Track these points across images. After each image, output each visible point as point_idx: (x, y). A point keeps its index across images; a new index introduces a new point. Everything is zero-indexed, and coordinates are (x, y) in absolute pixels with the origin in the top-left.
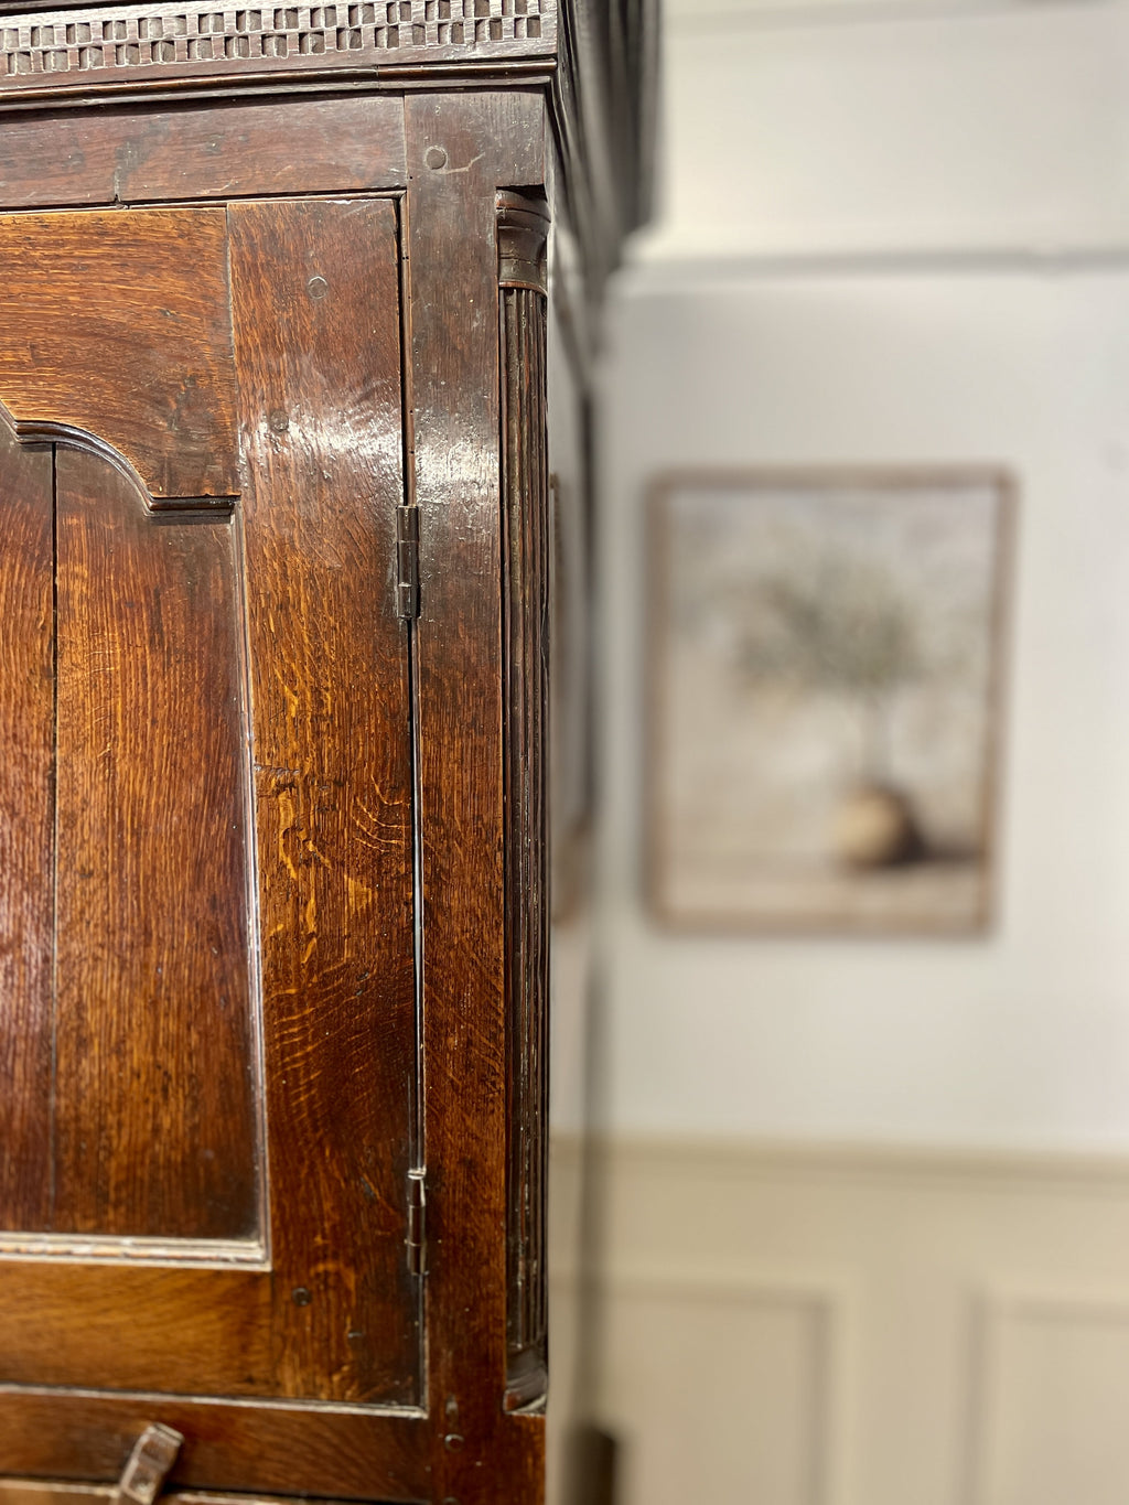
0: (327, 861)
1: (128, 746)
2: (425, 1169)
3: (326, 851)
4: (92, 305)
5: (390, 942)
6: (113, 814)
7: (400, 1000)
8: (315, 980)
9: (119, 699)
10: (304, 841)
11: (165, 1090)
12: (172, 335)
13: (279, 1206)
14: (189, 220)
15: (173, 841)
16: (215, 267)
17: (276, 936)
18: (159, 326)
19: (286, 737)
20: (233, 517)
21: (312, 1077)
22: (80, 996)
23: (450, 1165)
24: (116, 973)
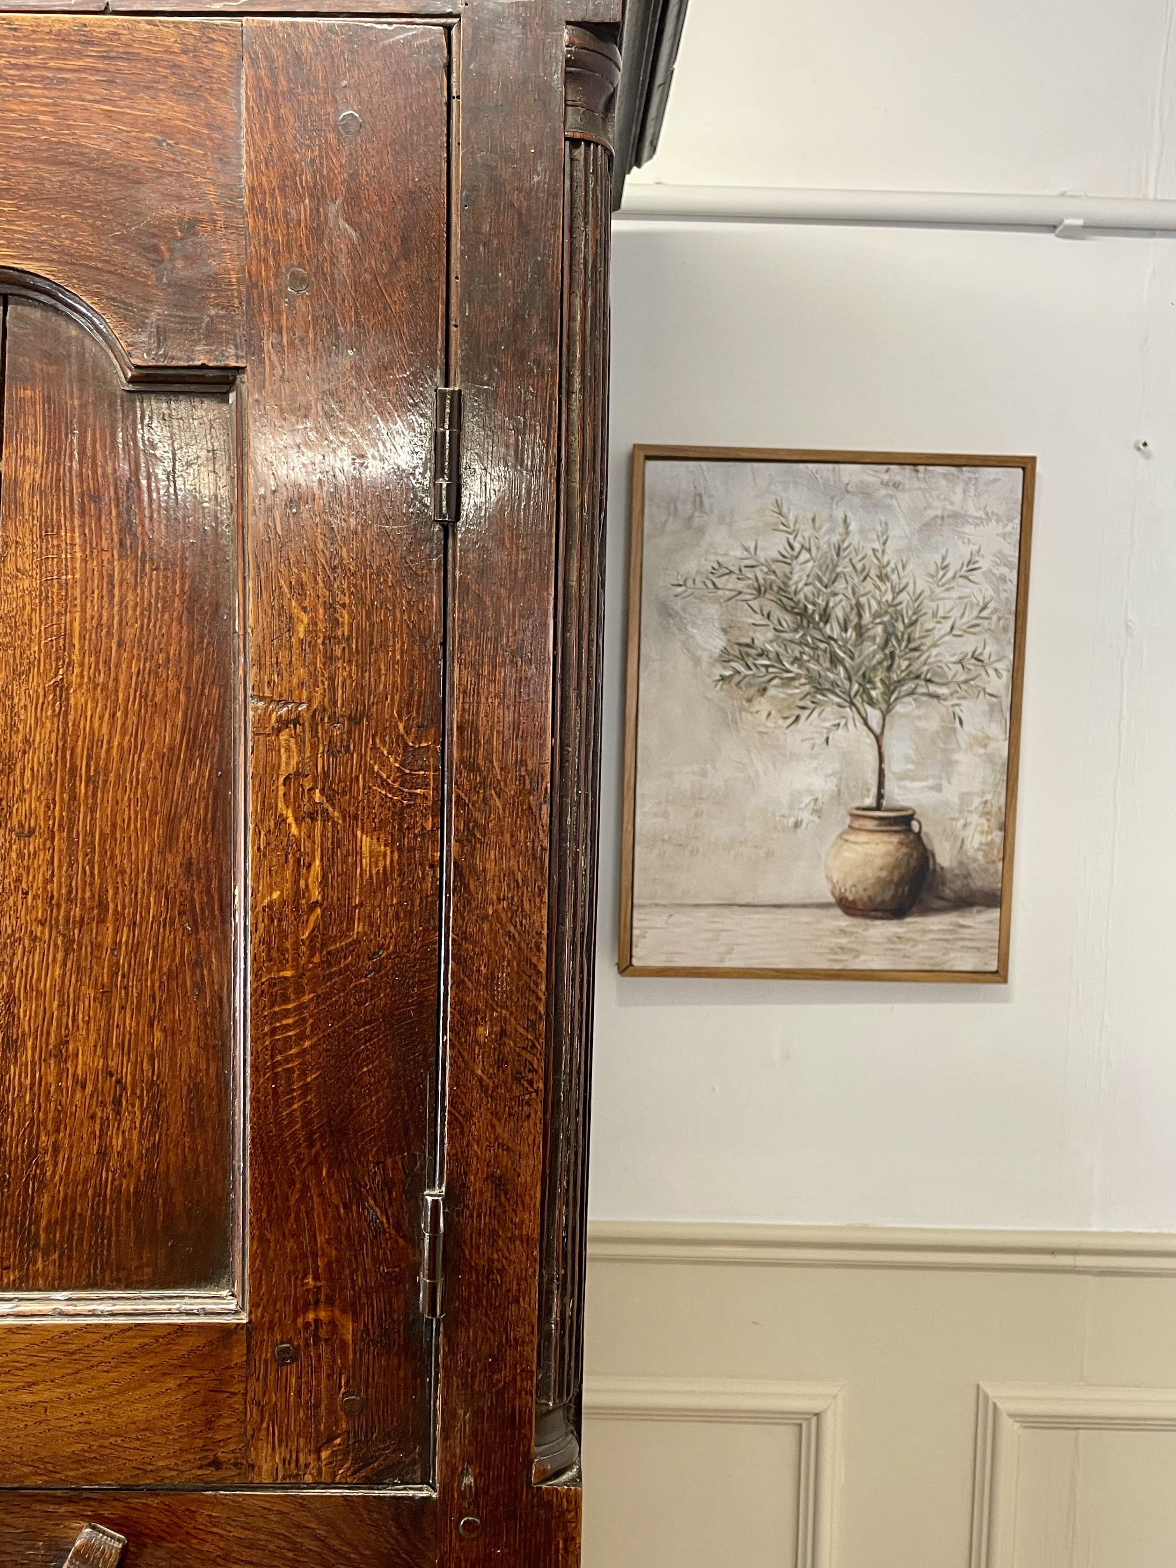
0: (336, 814)
1: (86, 673)
2: (443, 1189)
3: (336, 802)
4: (69, 127)
5: (411, 912)
6: (64, 757)
7: (421, 983)
8: (317, 959)
9: (78, 615)
10: (310, 790)
11: (117, 1103)
12: (168, 169)
13: (260, 1239)
14: (196, 33)
15: (139, 791)
16: (226, 92)
17: (270, 906)
18: (152, 158)
19: (291, 662)
20: (232, 397)
21: (309, 1079)
22: (11, 986)
23: (475, 1182)
24: (60, 956)
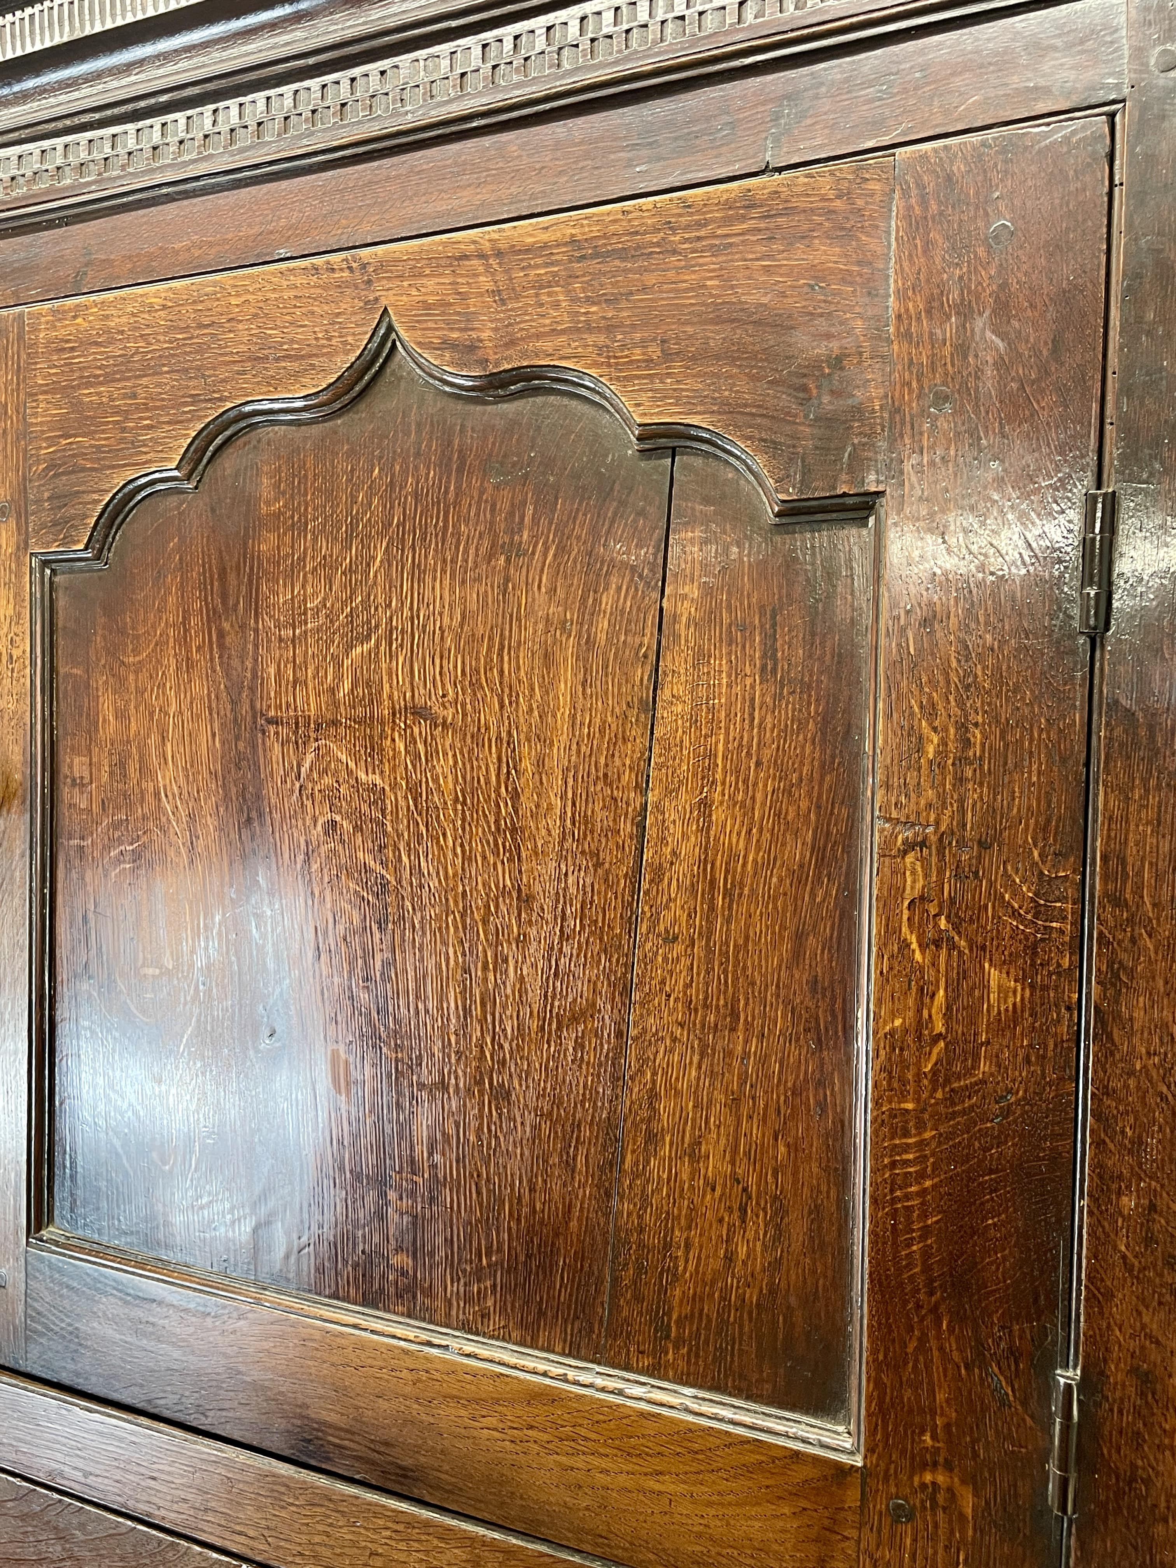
0: (963, 943)
1: (727, 792)
2: (1079, 1372)
3: (962, 930)
4: (732, 287)
5: (1044, 1057)
6: (705, 870)
7: (1054, 1137)
8: (939, 1095)
9: (722, 737)
10: (935, 916)
11: (743, 1210)
12: (819, 311)
13: (877, 1383)
14: (850, 177)
15: (770, 906)
16: (877, 227)
17: (892, 1033)
18: (804, 303)
19: (919, 784)
20: (871, 521)
21: (929, 1222)
22: (654, 1082)
23: (1117, 1373)
24: (696, 1059)
